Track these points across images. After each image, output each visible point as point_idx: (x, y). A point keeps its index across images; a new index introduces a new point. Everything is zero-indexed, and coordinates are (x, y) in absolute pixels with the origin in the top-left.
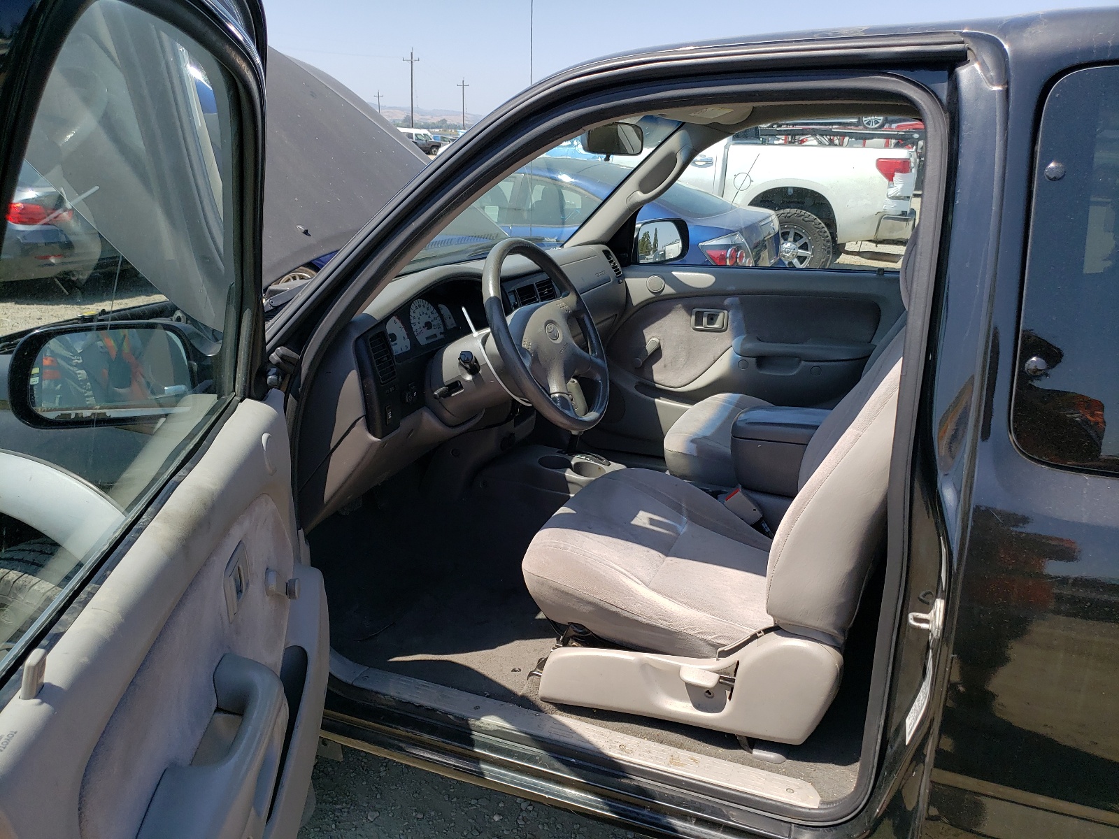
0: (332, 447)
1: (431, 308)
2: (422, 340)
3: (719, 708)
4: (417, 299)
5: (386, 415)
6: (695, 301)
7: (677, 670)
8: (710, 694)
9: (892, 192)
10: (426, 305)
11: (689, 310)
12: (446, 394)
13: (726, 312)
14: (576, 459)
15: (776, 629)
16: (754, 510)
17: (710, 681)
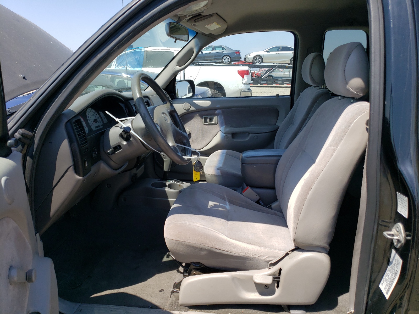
0: (54, 184)
1: (96, 113)
2: (94, 129)
3: (273, 293)
4: (89, 108)
5: (85, 165)
6: (203, 113)
7: (251, 278)
8: (267, 286)
9: (244, 82)
10: (93, 112)
11: (201, 116)
12: (113, 153)
13: (216, 116)
14: (168, 183)
15: (297, 249)
16: (256, 195)
17: (269, 280)
